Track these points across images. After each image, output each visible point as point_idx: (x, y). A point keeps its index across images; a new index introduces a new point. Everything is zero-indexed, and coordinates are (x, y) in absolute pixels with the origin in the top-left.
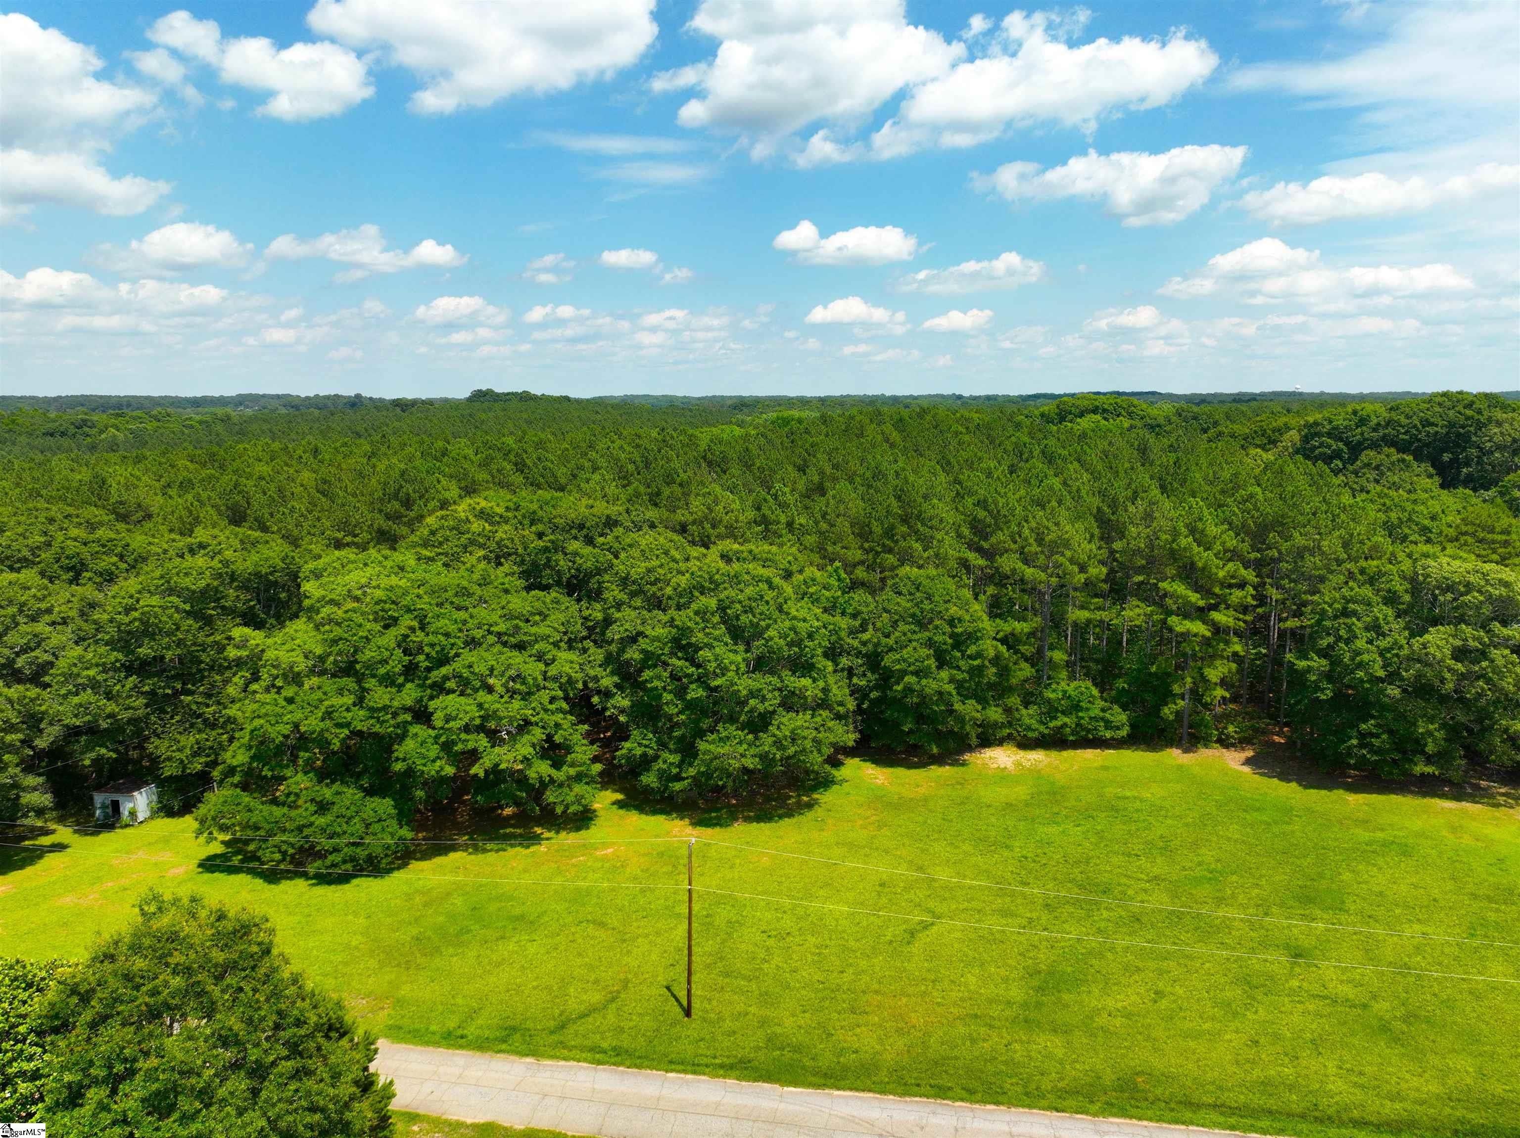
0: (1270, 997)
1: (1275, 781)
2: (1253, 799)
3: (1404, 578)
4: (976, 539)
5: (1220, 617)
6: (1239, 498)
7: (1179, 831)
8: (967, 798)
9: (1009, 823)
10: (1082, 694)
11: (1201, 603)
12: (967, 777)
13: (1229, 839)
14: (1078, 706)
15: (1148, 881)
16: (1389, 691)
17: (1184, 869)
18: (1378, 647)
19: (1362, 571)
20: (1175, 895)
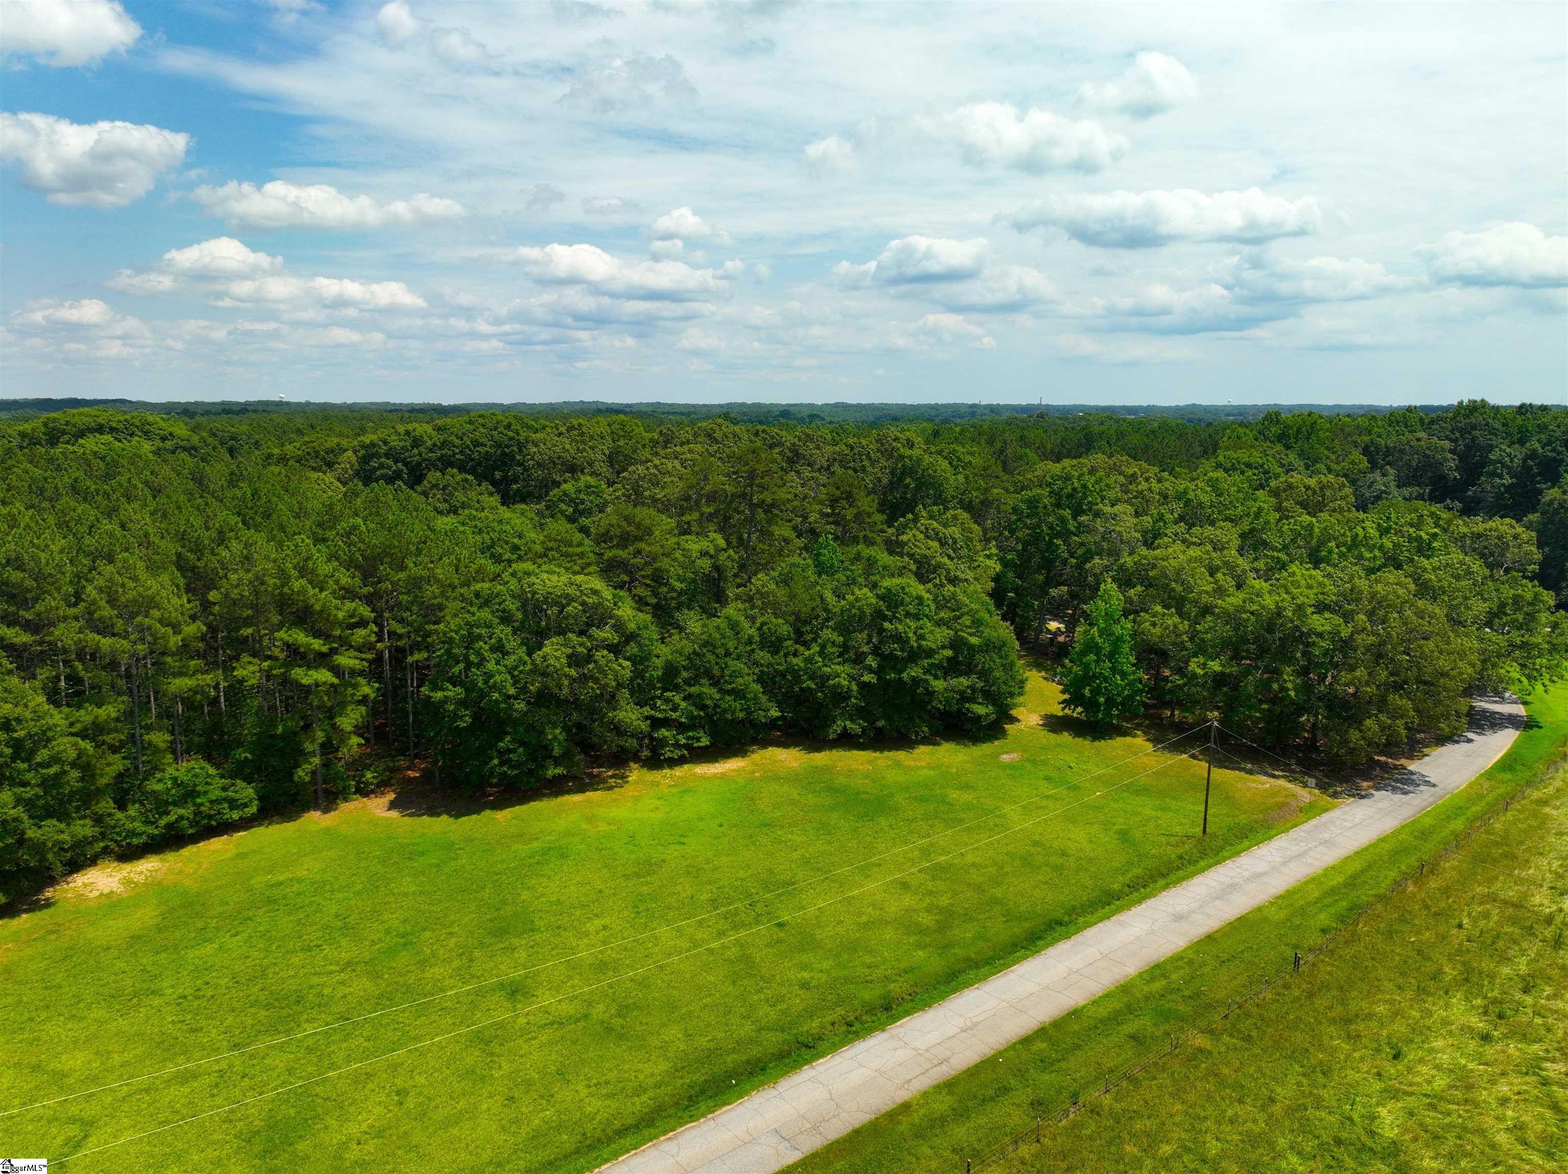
0: (507, 1045)
1: (426, 819)
2: (413, 845)
3: (513, 597)
4: (13, 609)
5: (346, 660)
6: (341, 531)
7: (353, 902)
8: (71, 948)
9: (144, 961)
10: (196, 776)
11: (325, 649)
12: (60, 920)
13: (406, 895)
14: (193, 791)
15: (342, 971)
16: (517, 706)
17: (373, 943)
18: (505, 666)
19: (477, 595)
20: (376, 976)
